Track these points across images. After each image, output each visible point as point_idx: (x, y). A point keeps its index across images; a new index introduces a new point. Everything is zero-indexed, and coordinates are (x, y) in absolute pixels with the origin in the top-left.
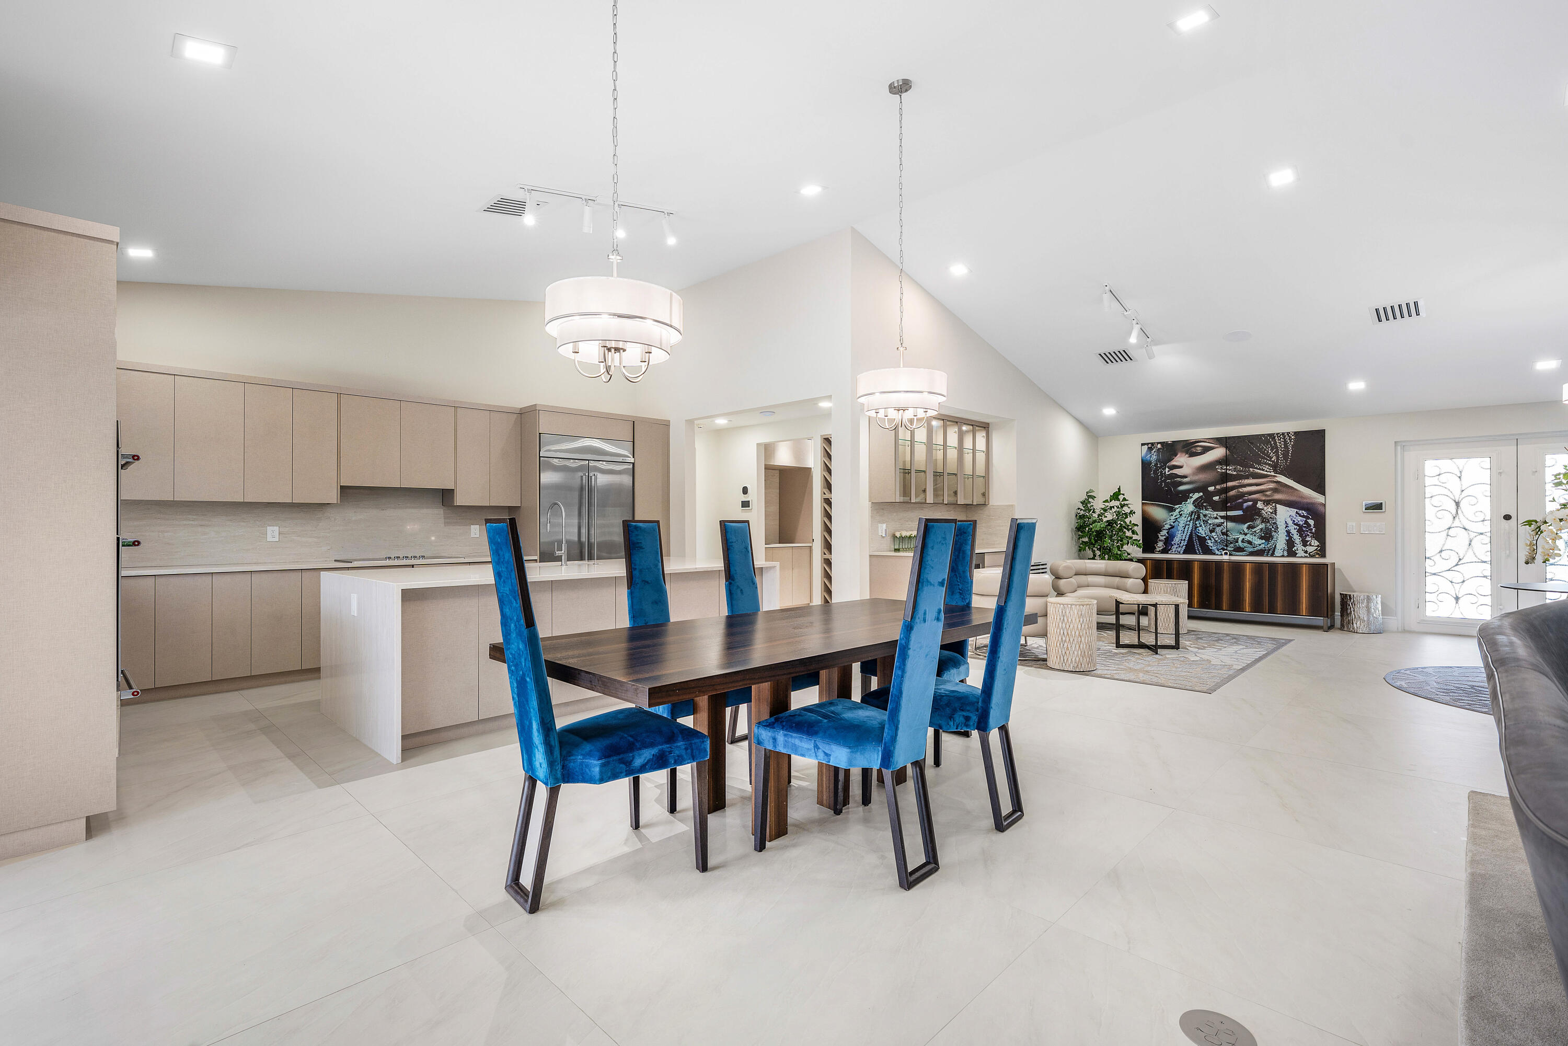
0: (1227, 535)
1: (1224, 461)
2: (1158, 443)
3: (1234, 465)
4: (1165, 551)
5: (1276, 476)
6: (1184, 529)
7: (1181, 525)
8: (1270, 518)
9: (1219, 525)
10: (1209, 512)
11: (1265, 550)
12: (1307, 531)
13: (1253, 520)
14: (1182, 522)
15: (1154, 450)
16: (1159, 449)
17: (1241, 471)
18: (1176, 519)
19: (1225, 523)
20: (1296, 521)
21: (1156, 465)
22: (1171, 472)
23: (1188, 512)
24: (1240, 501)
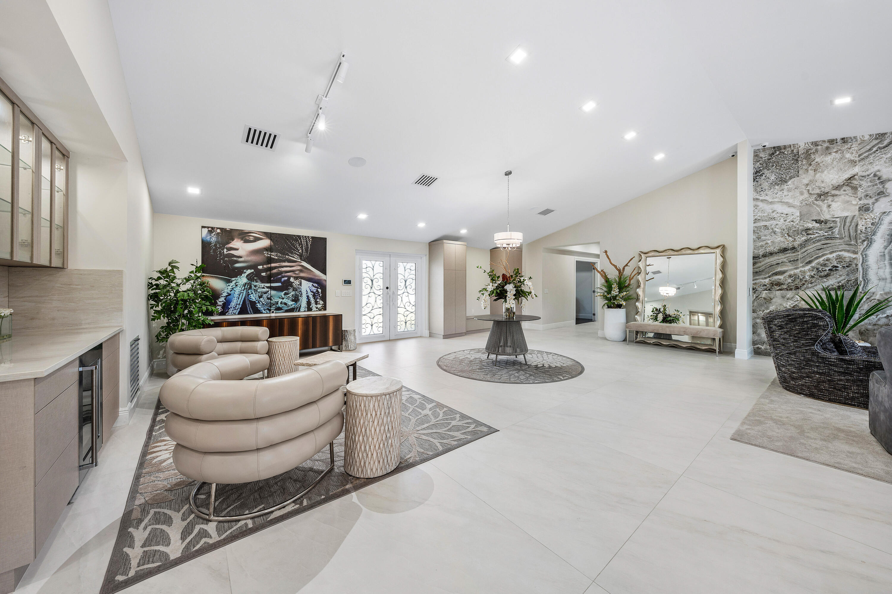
0: (271, 300)
1: (269, 249)
2: (217, 228)
3: (276, 252)
4: (223, 313)
5: (301, 262)
6: (239, 296)
7: (237, 293)
8: (298, 288)
9: (265, 293)
10: (259, 284)
11: (295, 308)
12: (318, 296)
13: (288, 289)
14: (237, 291)
15: (214, 234)
16: (218, 233)
17: (280, 257)
18: (233, 288)
19: (270, 291)
20: (312, 290)
21: (215, 245)
22: (229, 252)
23: (242, 284)
24: (280, 276)
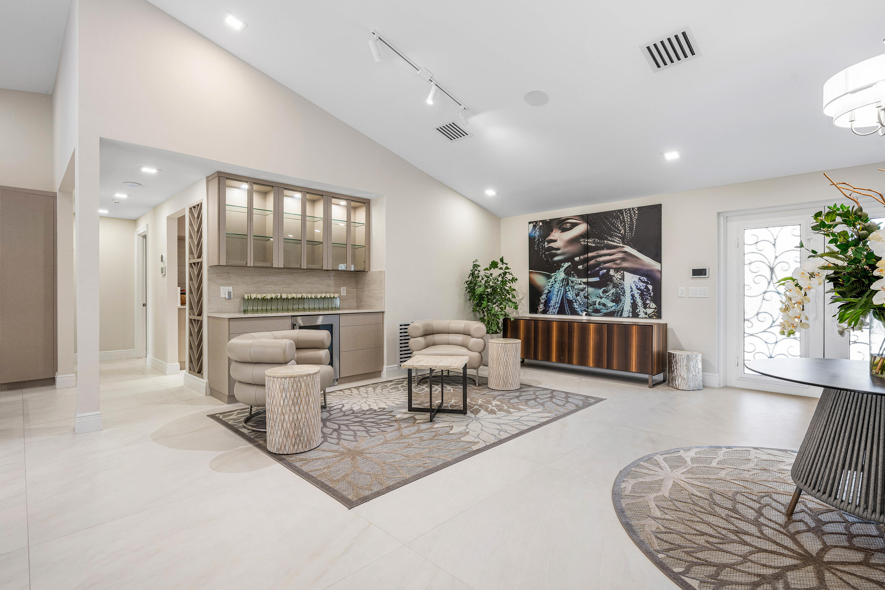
0: (588, 299)
1: (586, 235)
2: (540, 221)
3: (593, 238)
4: (544, 312)
5: (623, 247)
6: (558, 293)
7: (556, 290)
8: (620, 283)
9: (582, 290)
10: (576, 279)
11: (615, 312)
12: (647, 295)
13: (607, 286)
14: (556, 287)
15: (537, 228)
16: (541, 226)
17: (598, 243)
18: (552, 285)
19: (587, 288)
20: (639, 286)
21: (539, 239)
22: (549, 245)
23: (561, 279)
24: (597, 269)
